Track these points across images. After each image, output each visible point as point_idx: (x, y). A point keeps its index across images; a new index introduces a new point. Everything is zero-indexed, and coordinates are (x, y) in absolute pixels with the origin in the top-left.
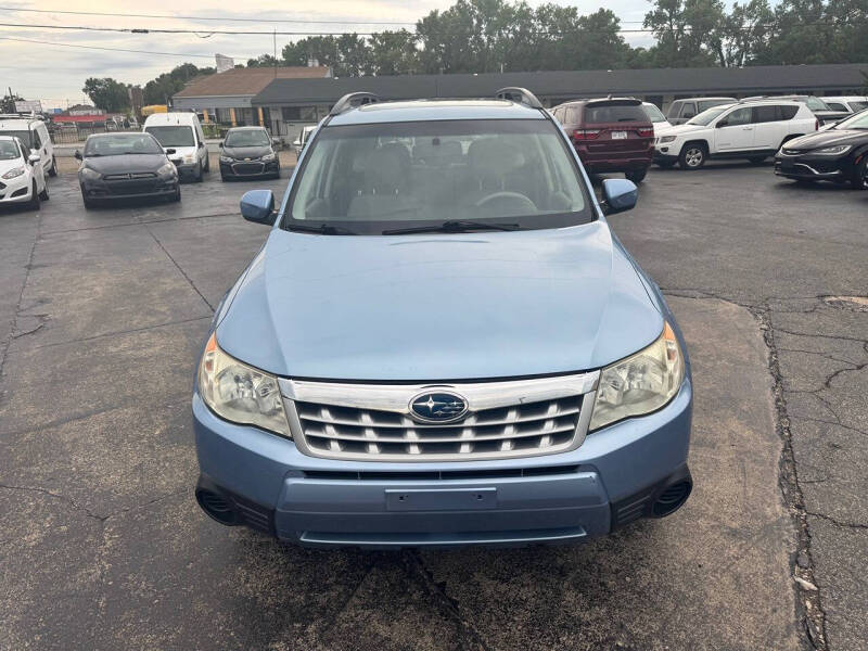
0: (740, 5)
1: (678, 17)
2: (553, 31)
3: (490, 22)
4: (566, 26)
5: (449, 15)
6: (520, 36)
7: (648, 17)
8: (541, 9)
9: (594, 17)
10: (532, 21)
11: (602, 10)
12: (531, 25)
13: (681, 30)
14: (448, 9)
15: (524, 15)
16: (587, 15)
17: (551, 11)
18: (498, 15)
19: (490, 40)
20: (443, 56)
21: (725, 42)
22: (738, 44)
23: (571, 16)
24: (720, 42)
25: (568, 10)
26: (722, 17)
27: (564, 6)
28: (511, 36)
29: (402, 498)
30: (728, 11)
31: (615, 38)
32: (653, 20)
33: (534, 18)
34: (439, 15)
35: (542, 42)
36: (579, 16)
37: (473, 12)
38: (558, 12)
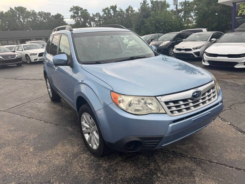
0: (94, 14)
1: (79, 17)
2: (44, 19)
3: (23, 16)
4: (48, 18)
5: (8, 13)
6: (34, 21)
7: (71, 16)
8: (39, 13)
9: (56, 15)
10: (37, 16)
11: (58, 14)
12: (37, 17)
13: (81, 20)
14: (7, 11)
15: (34, 14)
16: (54, 15)
17: (42, 13)
18: (25, 14)
19: (24, 21)
20: (8, 26)
21: (92, 23)
22: (95, 24)
23: (49, 15)
24: (91, 23)
25: (48, 13)
26: (90, 17)
27: (47, 12)
28: (31, 20)
29: (195, 121)
30: (91, 15)
31: (64, 21)
32: (73, 17)
33: (38, 15)
34: (4, 12)
35: (41, 22)
36: (52, 15)
37: (16, 12)
38: (45, 14)
